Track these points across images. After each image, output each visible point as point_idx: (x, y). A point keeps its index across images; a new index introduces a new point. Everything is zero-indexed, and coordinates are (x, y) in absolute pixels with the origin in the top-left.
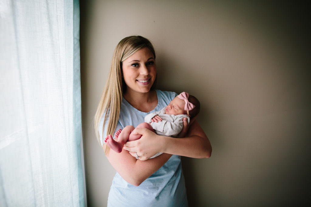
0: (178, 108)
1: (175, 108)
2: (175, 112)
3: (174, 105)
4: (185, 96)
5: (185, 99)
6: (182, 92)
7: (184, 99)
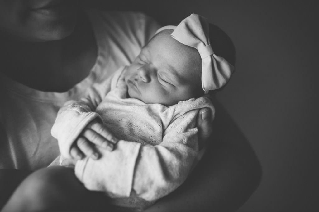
0: (172, 79)
1: (164, 78)
2: (164, 92)
3: (155, 64)
4: (198, 30)
5: (201, 44)
6: (188, 15)
7: (196, 44)
